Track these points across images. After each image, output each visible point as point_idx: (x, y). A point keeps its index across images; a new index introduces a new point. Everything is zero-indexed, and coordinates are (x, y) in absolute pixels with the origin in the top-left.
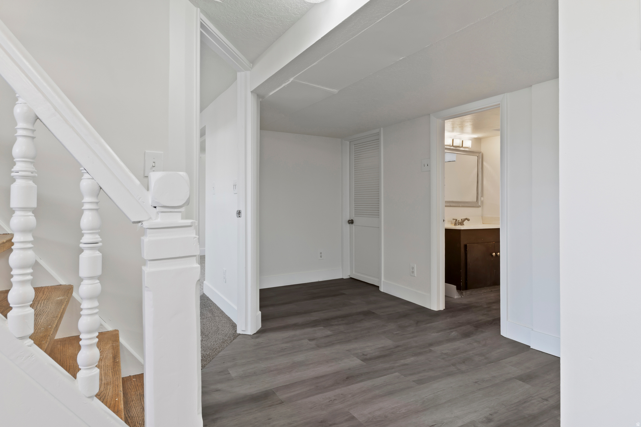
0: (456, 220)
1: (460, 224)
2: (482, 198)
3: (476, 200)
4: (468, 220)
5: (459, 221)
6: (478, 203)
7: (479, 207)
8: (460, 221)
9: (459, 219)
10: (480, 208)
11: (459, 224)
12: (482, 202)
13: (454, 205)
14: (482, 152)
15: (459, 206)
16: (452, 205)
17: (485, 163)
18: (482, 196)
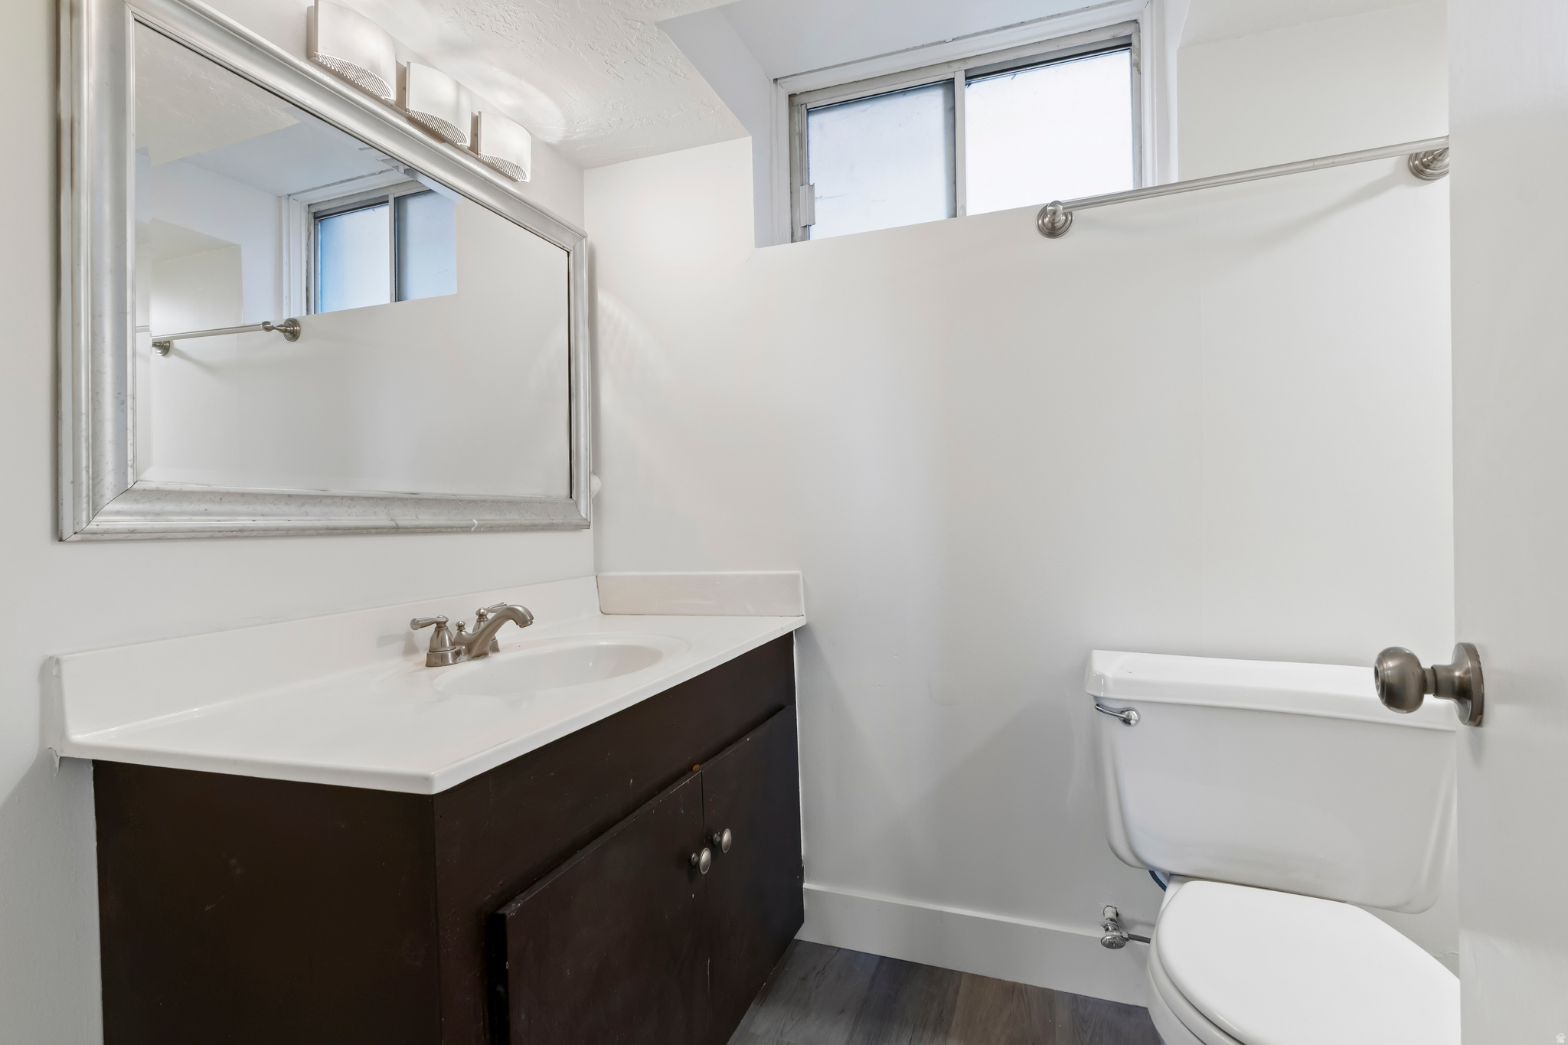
0: (440, 626)
1: (469, 651)
2: (596, 482)
3: (566, 491)
4: (523, 620)
5: (461, 627)
6: (576, 504)
7: (581, 526)
8: (469, 630)
9: (463, 614)
10: (588, 534)
11: (458, 654)
12: (596, 502)
13: (426, 518)
14: (592, 237)
15: (466, 530)
16: (406, 518)
17: (603, 299)
18: (595, 469)
